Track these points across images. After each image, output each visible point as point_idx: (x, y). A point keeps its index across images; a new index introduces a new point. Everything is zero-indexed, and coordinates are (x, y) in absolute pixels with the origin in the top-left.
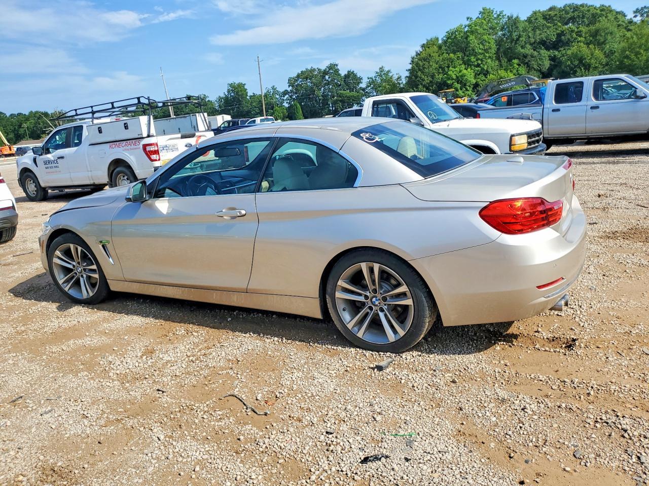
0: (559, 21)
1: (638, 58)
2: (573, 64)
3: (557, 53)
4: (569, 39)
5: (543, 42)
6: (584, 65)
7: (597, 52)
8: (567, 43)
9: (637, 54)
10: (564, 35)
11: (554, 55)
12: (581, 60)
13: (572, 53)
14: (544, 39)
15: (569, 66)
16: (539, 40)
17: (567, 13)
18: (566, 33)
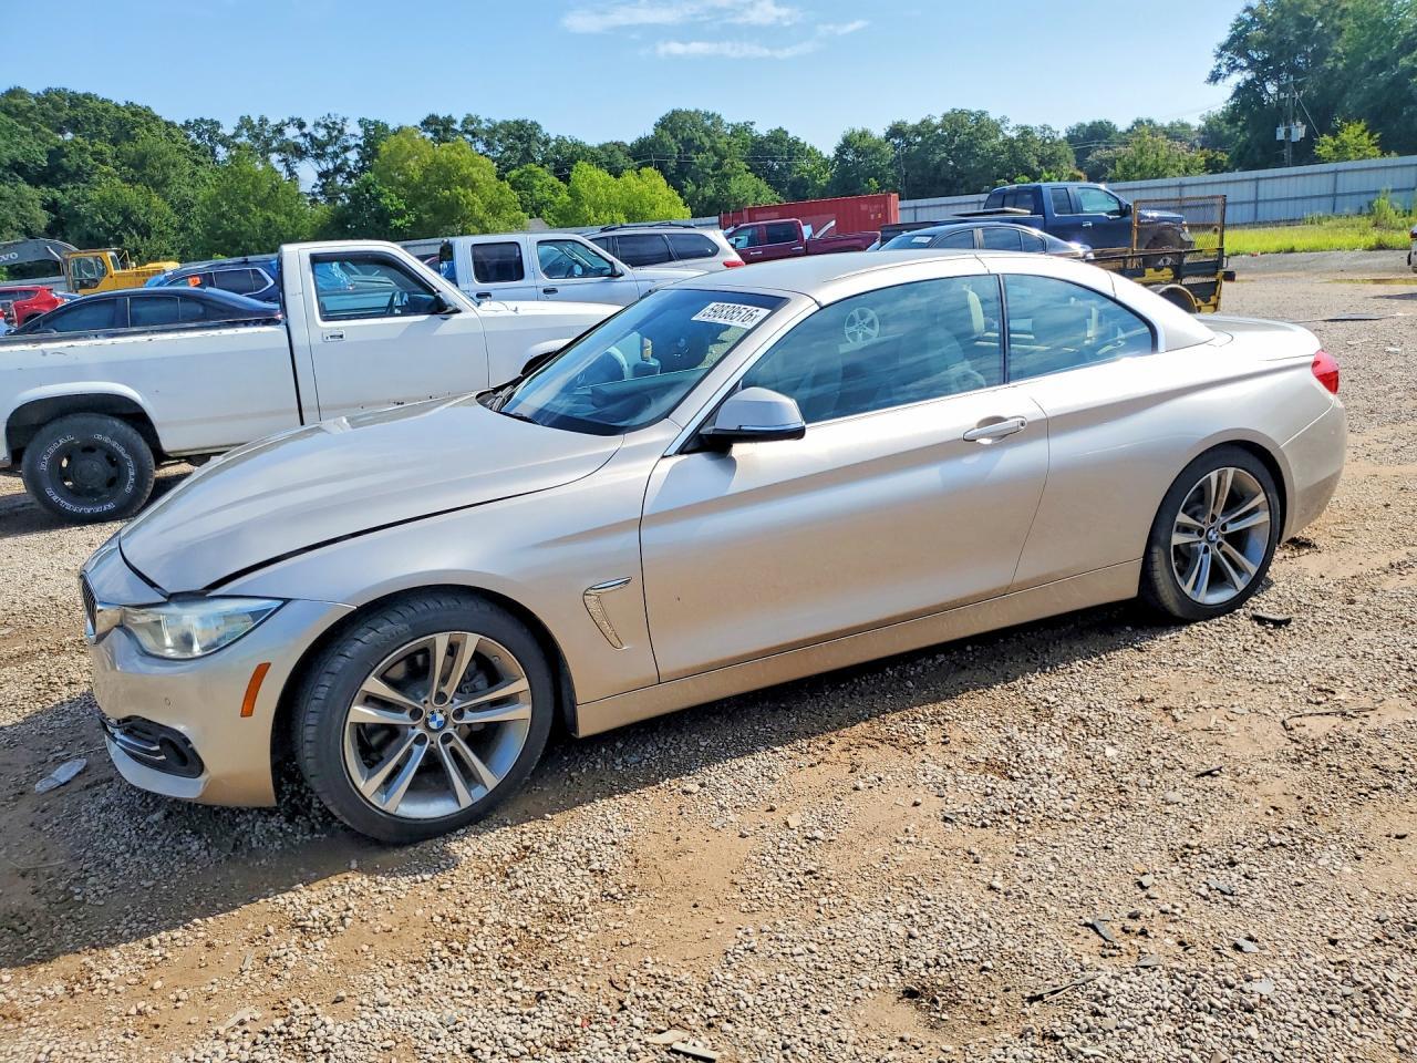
0: (41, 123)
1: (248, 220)
2: (110, 223)
3: (58, 194)
4: (79, 167)
5: (17, 167)
6: (135, 225)
7: (156, 200)
8: (76, 174)
9: (243, 211)
10: (66, 156)
11: (54, 199)
12: (126, 214)
13: (103, 199)
14: (20, 159)
15: (101, 224)
16: (7, 160)
17: (57, 108)
18: (70, 152)
